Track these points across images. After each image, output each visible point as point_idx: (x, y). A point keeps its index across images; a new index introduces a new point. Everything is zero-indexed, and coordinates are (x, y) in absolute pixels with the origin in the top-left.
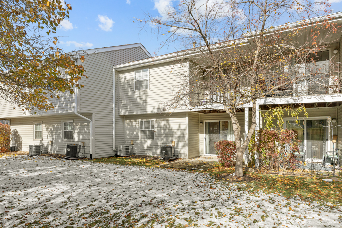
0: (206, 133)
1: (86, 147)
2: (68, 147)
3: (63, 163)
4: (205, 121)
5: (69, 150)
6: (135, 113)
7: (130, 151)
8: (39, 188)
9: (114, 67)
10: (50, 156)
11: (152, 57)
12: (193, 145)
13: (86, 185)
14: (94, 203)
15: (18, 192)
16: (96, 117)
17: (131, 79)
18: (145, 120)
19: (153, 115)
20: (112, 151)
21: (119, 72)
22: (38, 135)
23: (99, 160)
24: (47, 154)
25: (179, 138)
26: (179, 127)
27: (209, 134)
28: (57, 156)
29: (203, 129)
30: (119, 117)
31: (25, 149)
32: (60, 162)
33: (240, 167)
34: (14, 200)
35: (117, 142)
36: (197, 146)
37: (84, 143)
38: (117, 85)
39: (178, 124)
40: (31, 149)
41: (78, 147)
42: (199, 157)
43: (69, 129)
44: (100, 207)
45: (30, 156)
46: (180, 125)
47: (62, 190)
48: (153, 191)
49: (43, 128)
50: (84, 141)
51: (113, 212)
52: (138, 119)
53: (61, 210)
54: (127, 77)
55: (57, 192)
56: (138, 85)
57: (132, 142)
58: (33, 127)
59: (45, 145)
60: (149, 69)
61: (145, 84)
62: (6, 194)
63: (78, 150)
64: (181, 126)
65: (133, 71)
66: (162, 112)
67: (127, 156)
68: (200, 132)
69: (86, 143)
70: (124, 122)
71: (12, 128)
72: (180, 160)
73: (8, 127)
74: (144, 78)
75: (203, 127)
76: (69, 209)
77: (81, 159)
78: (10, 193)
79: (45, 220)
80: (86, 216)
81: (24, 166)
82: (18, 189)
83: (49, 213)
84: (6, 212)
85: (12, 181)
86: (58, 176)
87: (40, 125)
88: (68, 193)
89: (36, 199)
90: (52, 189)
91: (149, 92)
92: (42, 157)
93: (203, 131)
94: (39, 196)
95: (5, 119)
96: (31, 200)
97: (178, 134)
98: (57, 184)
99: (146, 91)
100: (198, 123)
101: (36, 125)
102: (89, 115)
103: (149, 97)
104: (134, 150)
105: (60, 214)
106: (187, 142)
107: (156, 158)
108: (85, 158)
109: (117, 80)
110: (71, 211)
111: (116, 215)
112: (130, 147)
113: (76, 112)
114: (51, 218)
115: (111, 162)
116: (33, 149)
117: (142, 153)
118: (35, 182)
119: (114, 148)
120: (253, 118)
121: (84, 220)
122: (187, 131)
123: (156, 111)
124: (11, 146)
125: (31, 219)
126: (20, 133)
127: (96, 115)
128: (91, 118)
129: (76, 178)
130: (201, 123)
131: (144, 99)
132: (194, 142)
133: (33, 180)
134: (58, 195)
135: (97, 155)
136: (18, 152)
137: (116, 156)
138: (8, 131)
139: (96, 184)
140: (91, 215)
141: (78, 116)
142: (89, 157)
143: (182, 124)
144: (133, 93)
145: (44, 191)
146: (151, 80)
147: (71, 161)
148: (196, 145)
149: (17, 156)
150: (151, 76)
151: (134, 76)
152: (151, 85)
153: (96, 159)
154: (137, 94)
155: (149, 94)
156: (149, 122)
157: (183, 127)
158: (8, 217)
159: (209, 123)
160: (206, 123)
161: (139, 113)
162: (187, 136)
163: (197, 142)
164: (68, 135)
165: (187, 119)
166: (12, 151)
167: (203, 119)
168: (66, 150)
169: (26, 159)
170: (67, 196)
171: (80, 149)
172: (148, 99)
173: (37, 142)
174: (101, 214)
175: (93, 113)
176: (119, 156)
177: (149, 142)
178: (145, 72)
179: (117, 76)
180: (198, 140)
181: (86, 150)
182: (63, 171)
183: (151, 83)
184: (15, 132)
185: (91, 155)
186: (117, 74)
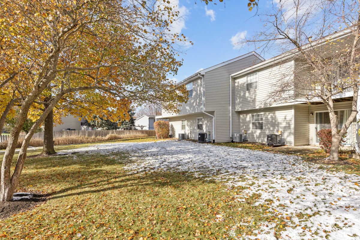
0: (317, 123)
1: (210, 135)
2: (199, 134)
3: (196, 144)
4: (316, 112)
5: (200, 136)
6: (245, 109)
7: (243, 138)
8: (179, 155)
9: (230, 76)
10: (190, 141)
11: (265, 60)
12: (301, 134)
13: (203, 156)
14: (203, 164)
15: (169, 156)
16: (217, 114)
17: (243, 83)
18: (255, 114)
19: (260, 110)
20: (229, 138)
21: (234, 79)
22: (183, 127)
23: (219, 144)
24: (188, 139)
25: (285, 128)
26: (285, 118)
27: (320, 124)
28: (194, 141)
29: (314, 119)
30: (235, 113)
31: (177, 136)
32: (194, 144)
33: (334, 152)
34: (166, 159)
35: (233, 131)
36: (306, 135)
37: (209, 132)
38: (233, 88)
39: (284, 115)
40: (179, 136)
41: (206, 135)
42: (309, 145)
43: (201, 123)
44: (205, 166)
45: (179, 140)
46: (285, 116)
47: (190, 157)
48: (244, 162)
49: (186, 122)
50: (209, 131)
51: (211, 168)
52: (249, 114)
53: (185, 165)
54: (240, 82)
55: (187, 157)
56: (249, 86)
57: (245, 132)
58: (181, 122)
59: (187, 133)
60: (258, 73)
61: (254, 85)
62: (164, 156)
63: (205, 137)
64: (287, 117)
65: (245, 76)
66: (268, 106)
67: (240, 142)
68: (309, 122)
69: (211, 132)
70: (239, 117)
71: (170, 123)
72: (286, 147)
73: (168, 123)
74: (254, 81)
75: (314, 117)
76: (190, 165)
77: (207, 143)
78: (166, 156)
79: (177, 167)
80: (196, 168)
81: (174, 145)
82: (169, 155)
83: (180, 165)
84: (162, 163)
85: (167, 152)
86: (190, 151)
87: (185, 121)
88: (192, 158)
89: (176, 159)
90: (185, 156)
91: (257, 91)
92: (185, 141)
93: (314, 122)
94: (177, 158)
95: (167, 118)
96: (174, 160)
97: (284, 124)
98: (188, 154)
99: (255, 91)
100: (308, 114)
101: (182, 121)
102: (212, 113)
103: (258, 95)
104: (247, 138)
105: (185, 166)
106: (293, 131)
107: (263, 144)
108: (210, 142)
109: (233, 85)
110: (190, 166)
111: (212, 170)
112: (243, 135)
113: (203, 111)
114: (180, 167)
115: (227, 146)
116: (181, 135)
117: (253, 140)
118: (178, 152)
119: (231, 136)
120: (354, 106)
121: (195, 170)
122: (293, 122)
123: (263, 107)
124: (170, 134)
125: (172, 166)
126: (174, 126)
127: (217, 112)
128: (213, 115)
129: (199, 152)
130: (311, 114)
131: (253, 98)
132: (303, 131)
133: (177, 152)
134: (186, 159)
135: (218, 140)
136: (173, 138)
137: (233, 142)
138: (168, 125)
139: (209, 156)
140: (199, 168)
141: (205, 114)
142: (213, 142)
143: (288, 115)
144: (245, 93)
145: (180, 156)
146: (259, 82)
147: (200, 144)
148: (304, 134)
149: (172, 140)
150: (259, 78)
151: (246, 80)
152: (259, 85)
153: (217, 143)
154: (247, 94)
155: (257, 93)
156: (258, 115)
157: (288, 118)
158: (163, 164)
159: (321, 114)
160: (317, 113)
161: (249, 109)
162: (292, 126)
163: (307, 131)
164: (200, 127)
165: (293, 111)
166: (170, 137)
167: (313, 110)
168: (198, 136)
169: (176, 142)
170: (191, 159)
171: (207, 136)
172: (257, 97)
173: (183, 132)
174: (204, 168)
175: (214, 111)
176: (234, 142)
177: (258, 131)
178: (255, 76)
179: (233, 82)
180: (308, 130)
181: (211, 137)
182: (194, 148)
183: (259, 83)
184: (172, 126)
185: (214, 141)
186: (233, 80)
